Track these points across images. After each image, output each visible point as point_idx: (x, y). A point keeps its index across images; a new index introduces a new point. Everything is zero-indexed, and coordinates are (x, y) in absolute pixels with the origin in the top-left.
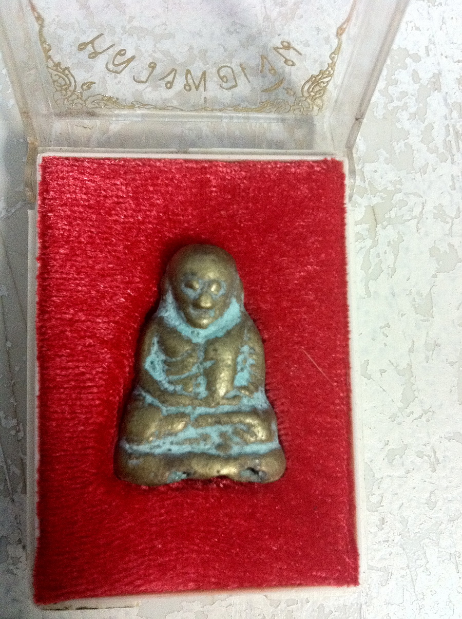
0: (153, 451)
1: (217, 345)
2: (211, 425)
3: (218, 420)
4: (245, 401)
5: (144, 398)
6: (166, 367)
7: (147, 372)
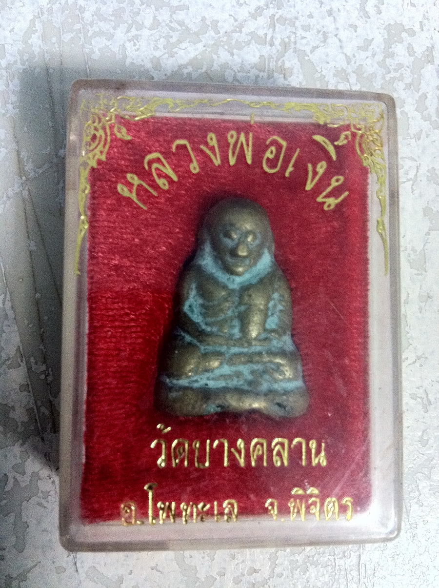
0: (191, 385)
1: (251, 292)
2: (244, 363)
3: (250, 359)
4: (275, 342)
5: (184, 337)
6: (204, 311)
7: (185, 314)
